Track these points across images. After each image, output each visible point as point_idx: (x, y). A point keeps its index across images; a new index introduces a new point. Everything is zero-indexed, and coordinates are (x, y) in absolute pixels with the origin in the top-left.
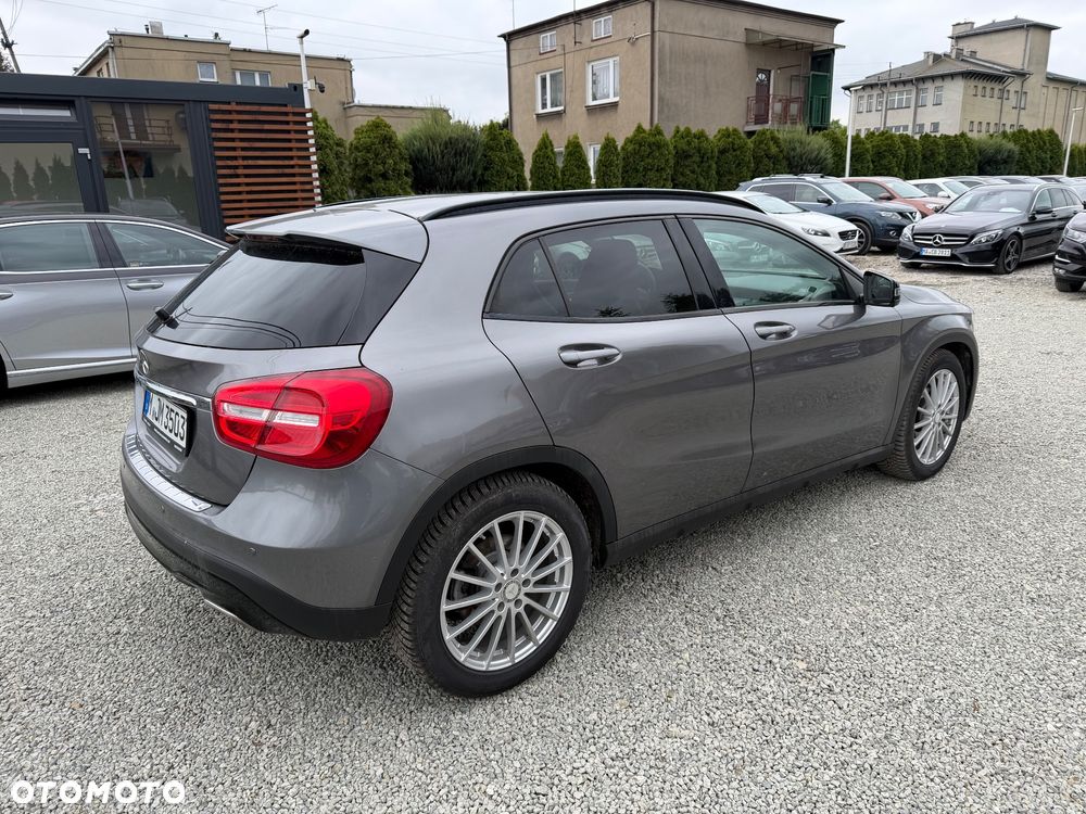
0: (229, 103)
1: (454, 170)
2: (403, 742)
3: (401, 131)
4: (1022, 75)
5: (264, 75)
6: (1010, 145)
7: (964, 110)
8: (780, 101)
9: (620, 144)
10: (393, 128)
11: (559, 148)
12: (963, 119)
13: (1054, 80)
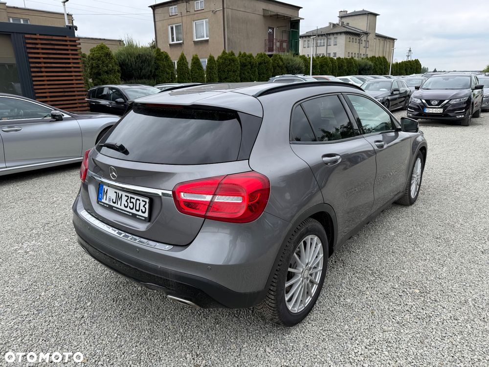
0: (35, 34)
1: (141, 69)
2: (269, 353)
3: (114, 50)
4: (366, 34)
5: (24, 20)
6: (370, 63)
7: (346, 48)
8: (278, 41)
9: (216, 59)
10: (110, 49)
11: (189, 60)
12: (346, 51)
13: (378, 36)
